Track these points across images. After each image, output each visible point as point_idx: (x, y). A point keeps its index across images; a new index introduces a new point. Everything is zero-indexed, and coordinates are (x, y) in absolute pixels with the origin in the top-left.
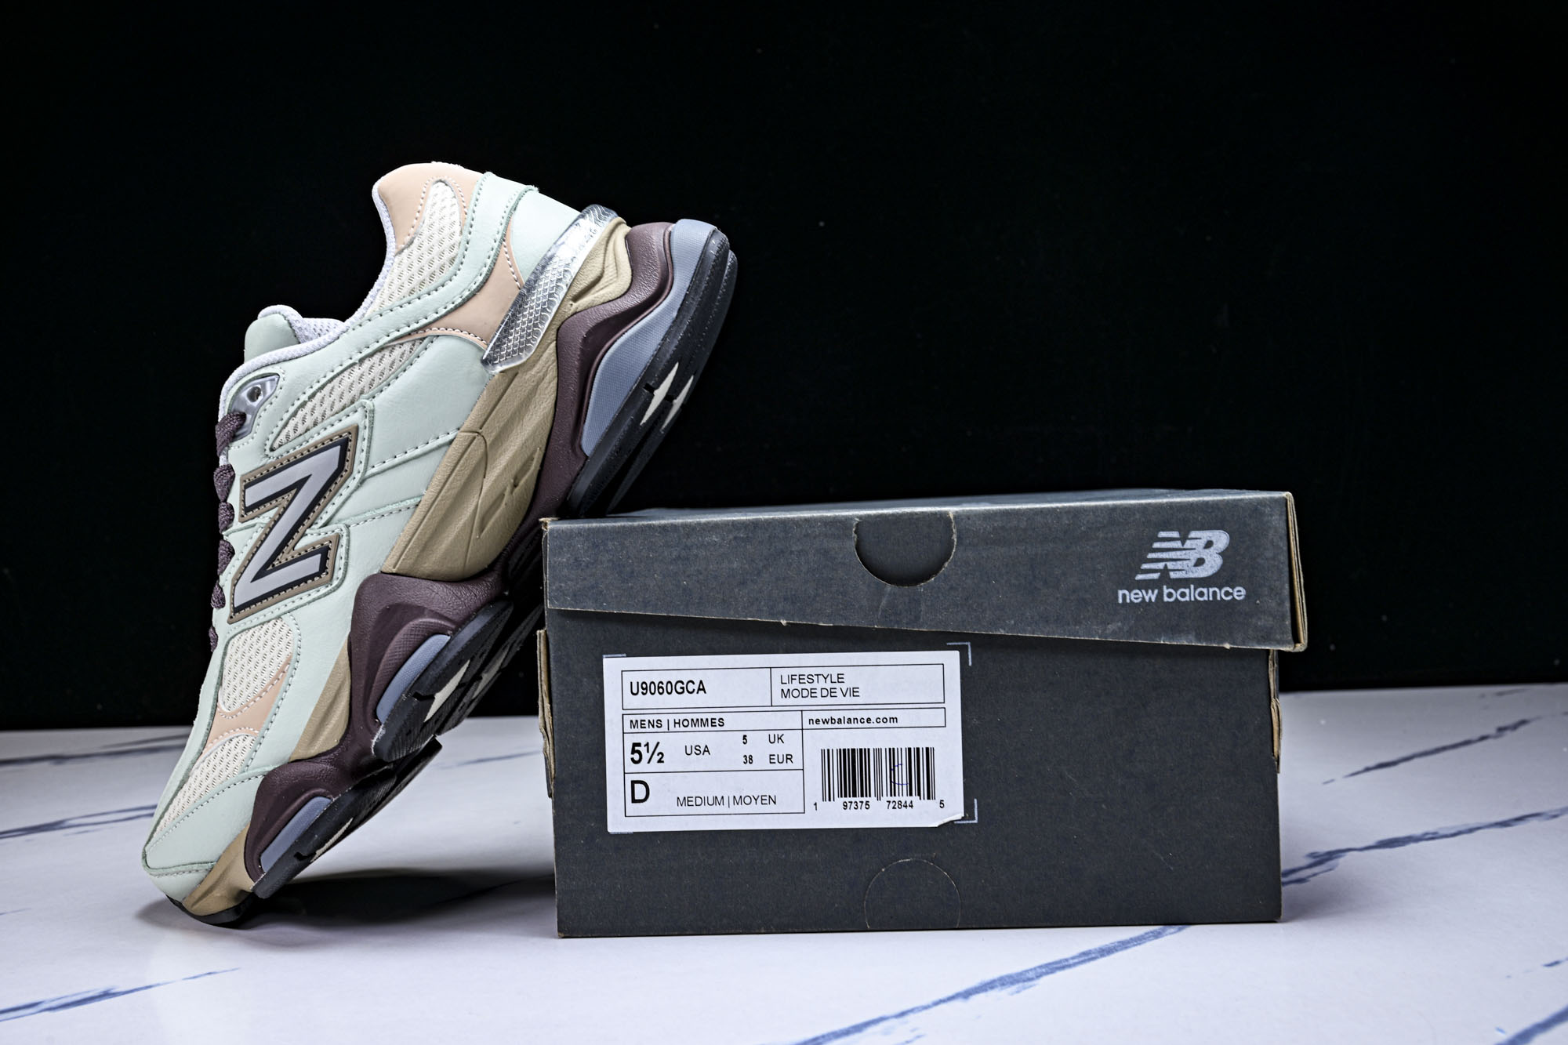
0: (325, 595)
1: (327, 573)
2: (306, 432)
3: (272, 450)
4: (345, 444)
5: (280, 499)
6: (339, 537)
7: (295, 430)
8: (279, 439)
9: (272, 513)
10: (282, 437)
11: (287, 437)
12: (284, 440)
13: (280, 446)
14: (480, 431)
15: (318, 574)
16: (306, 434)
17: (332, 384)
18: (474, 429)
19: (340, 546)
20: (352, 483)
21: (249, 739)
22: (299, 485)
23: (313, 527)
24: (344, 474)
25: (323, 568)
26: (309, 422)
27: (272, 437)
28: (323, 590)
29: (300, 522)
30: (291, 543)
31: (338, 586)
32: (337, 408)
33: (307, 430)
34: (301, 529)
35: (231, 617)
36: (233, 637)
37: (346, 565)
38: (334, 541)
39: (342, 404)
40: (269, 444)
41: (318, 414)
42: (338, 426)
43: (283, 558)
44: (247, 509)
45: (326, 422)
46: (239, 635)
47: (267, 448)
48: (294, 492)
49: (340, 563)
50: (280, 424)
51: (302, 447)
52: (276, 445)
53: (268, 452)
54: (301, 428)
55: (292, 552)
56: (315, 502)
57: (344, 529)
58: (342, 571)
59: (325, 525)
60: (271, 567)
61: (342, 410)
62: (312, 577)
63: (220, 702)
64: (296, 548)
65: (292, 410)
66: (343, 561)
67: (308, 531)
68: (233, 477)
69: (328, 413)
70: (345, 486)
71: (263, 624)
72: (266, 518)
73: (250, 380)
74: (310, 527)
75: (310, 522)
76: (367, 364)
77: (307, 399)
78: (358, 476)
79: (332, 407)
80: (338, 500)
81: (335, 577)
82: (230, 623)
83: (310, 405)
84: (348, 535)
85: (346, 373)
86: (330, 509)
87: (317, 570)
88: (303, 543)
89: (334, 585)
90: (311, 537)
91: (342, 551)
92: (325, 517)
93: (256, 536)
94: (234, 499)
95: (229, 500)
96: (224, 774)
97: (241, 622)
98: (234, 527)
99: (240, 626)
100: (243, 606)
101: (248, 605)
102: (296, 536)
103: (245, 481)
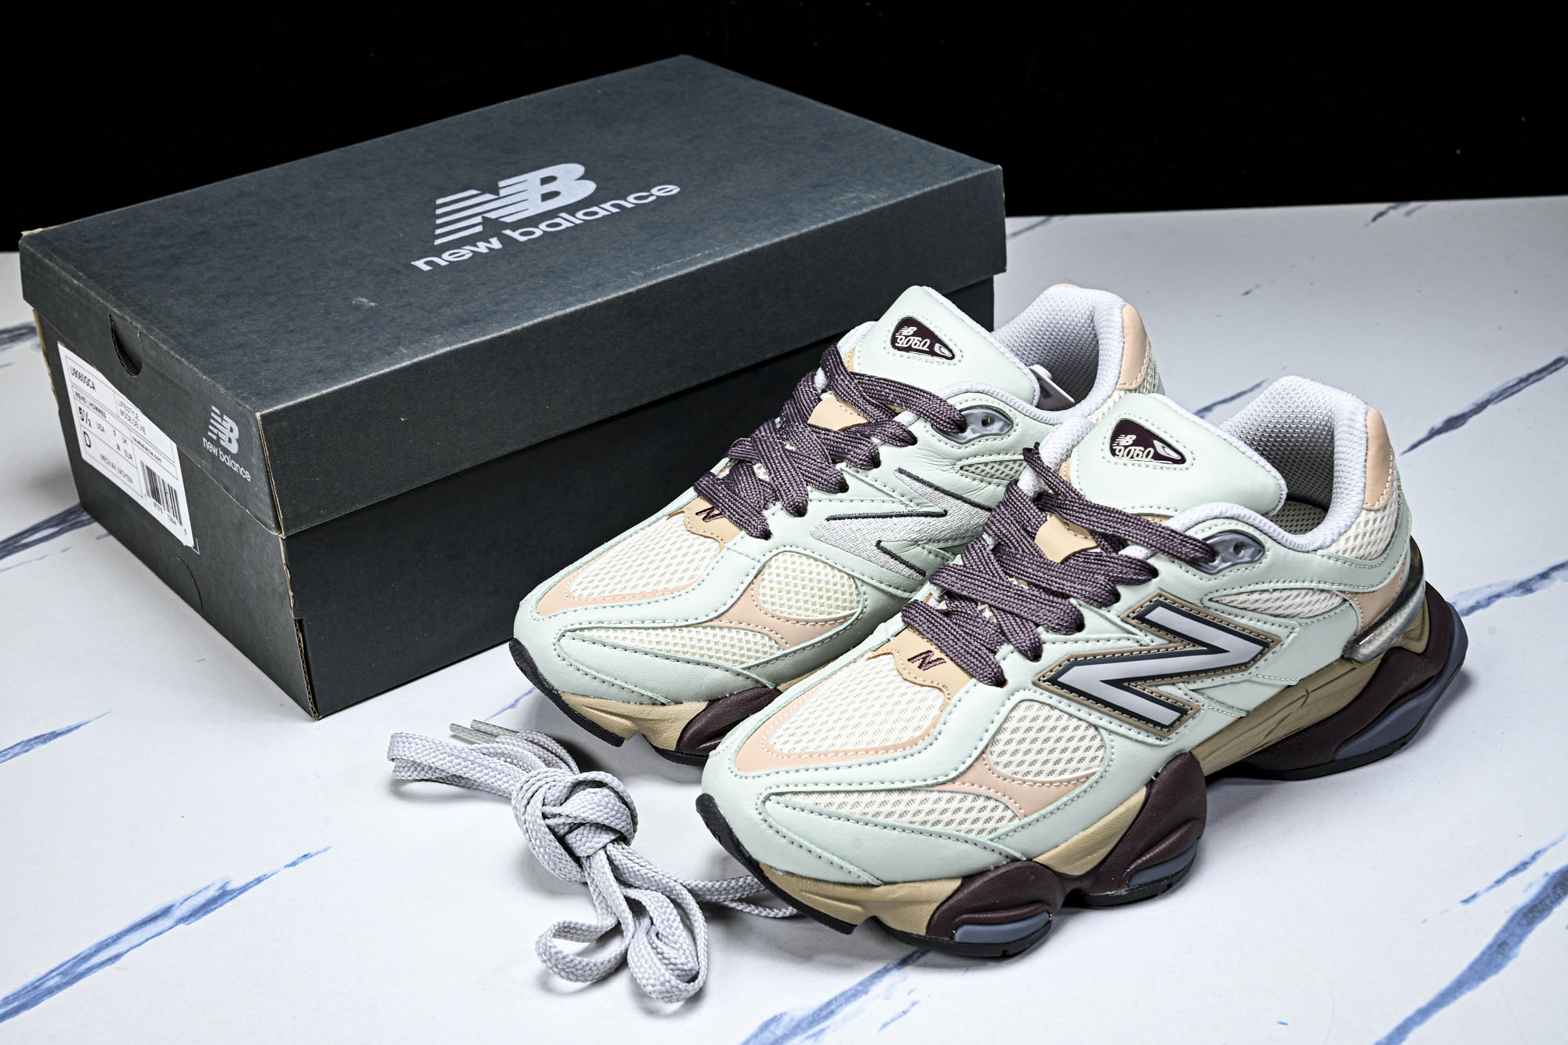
0: (1151, 745)
1: (1169, 730)
2: (1246, 610)
5: (1179, 639)
6: (1199, 711)
7: (1241, 603)
8: (1223, 598)
10: (1229, 599)
11: (1229, 602)
12: (1225, 601)
13: (1217, 602)
14: (1310, 694)
16: (1242, 611)
18: (1308, 690)
19: (1194, 719)
20: (1238, 677)
22: (1214, 650)
23: (1187, 685)
24: (1244, 667)
25: (1171, 725)
26: (1255, 605)
27: (1224, 592)
28: (1152, 740)
29: (1182, 674)
30: (1158, 682)
32: (1279, 613)
33: (1249, 610)
34: (1177, 679)
35: (1039, 680)
37: (1184, 734)
38: (1194, 711)
39: (1284, 613)
40: (1214, 594)
41: (1267, 605)
42: (1267, 628)
43: (1142, 687)
44: (1140, 618)
45: (1262, 616)
47: (1210, 596)
48: (1199, 647)
49: (1182, 730)
50: (1235, 591)
52: (1215, 599)
53: (1207, 598)
54: (1243, 605)
55: (1154, 688)
56: (1208, 671)
57: (1205, 706)
58: (1178, 736)
59: (1193, 690)
60: (1126, 684)
61: (1278, 616)
62: (1158, 725)
63: (988, 751)
64: (1157, 688)
65: (1253, 587)
66: (1186, 730)
67: (1180, 684)
69: (1272, 611)
70: (1234, 676)
71: (1071, 715)
72: (1151, 640)
73: (1242, 532)
75: (1190, 680)
76: (1317, 596)
77: (1272, 589)
78: (1244, 677)
79: (1277, 609)
80: (1218, 680)
82: (1034, 684)
83: (1267, 596)
85: (1303, 593)
86: (1208, 683)
87: (1166, 722)
88: (1167, 690)
89: (1164, 742)
90: (1176, 691)
91: (1191, 723)
92: (1199, 685)
93: (1126, 644)
94: (1131, 595)
95: (1121, 589)
96: (967, 826)
97: (1048, 693)
98: (1103, 611)
99: (1045, 697)
100: (1063, 686)
101: (1072, 689)
102: (1166, 680)
103: (1160, 596)
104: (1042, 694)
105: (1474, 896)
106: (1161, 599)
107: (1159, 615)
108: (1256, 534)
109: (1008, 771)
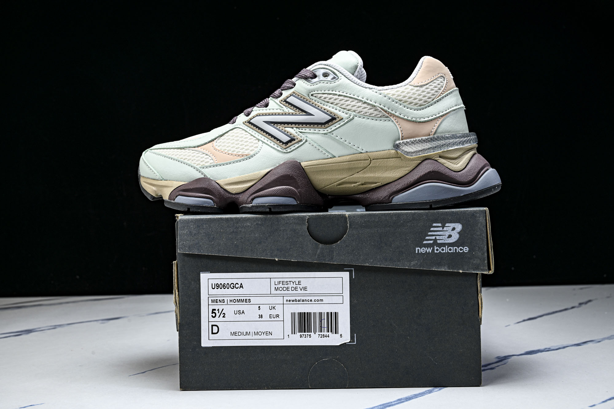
0: (278, 151)
1: (286, 146)
2: (327, 102)
3: (312, 95)
4: (333, 119)
5: (298, 110)
6: (301, 141)
7: (325, 98)
8: (317, 95)
9: (291, 111)
10: (320, 95)
11: (320, 97)
12: (318, 97)
13: (315, 97)
14: (372, 160)
15: (283, 143)
16: (326, 103)
17: (350, 99)
18: (371, 158)
19: (298, 143)
20: (322, 131)
21: (212, 161)
22: (308, 114)
23: (297, 129)
24: (323, 126)
25: (287, 143)
26: (331, 101)
27: (316, 92)
28: (279, 149)
29: (295, 123)
30: (286, 125)
31: (284, 153)
32: (344, 106)
33: (328, 102)
34: (293, 125)
35: (246, 122)
36: (240, 128)
37: (294, 150)
38: (298, 140)
39: (346, 107)
40: (313, 93)
41: (336, 102)
42: (337, 112)
43: (279, 126)
44: (285, 101)
45: (335, 107)
46: (242, 130)
47: (312, 93)
48: (304, 113)
49: (293, 148)
50: (323, 92)
51: (321, 104)
52: (315, 95)
53: (310, 94)
54: (327, 100)
55: (284, 128)
56: (306, 124)
57: (305, 140)
58: (291, 150)
59: (300, 132)
60: (273, 124)
61: (344, 109)
62: (281, 141)
63: (215, 141)
64: (285, 128)
65: (330, 92)
66: (294, 148)
67: (295, 128)
68: (292, 88)
69: (339, 105)
70: (319, 129)
71: (252, 135)
72: (287, 110)
73: (329, 70)
74: (297, 128)
75: (298, 127)
76: (365, 105)
77: (338, 94)
78: (325, 132)
79: (342, 105)
80: (312, 130)
81: (286, 149)
82: (243, 123)
83: (336, 97)
84: (304, 143)
85: (357, 101)
86: (307, 130)
87: (285, 142)
88: (289, 130)
89: (284, 151)
90: (293, 131)
91: (297, 145)
92: (303, 131)
93: (279, 111)
94: (285, 94)
95: (283, 92)
96: (194, 162)
97: (247, 127)
98: (276, 100)
99: (245, 128)
100: (252, 124)
101: (254, 125)
102: (290, 125)
103: (294, 93)
104: (245, 127)
105: (594, 405)
106: (294, 94)
107: (292, 100)
108: (335, 71)
109: (219, 148)
